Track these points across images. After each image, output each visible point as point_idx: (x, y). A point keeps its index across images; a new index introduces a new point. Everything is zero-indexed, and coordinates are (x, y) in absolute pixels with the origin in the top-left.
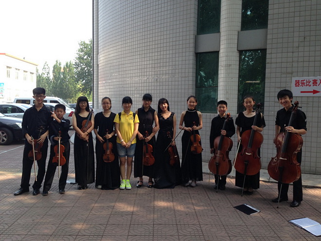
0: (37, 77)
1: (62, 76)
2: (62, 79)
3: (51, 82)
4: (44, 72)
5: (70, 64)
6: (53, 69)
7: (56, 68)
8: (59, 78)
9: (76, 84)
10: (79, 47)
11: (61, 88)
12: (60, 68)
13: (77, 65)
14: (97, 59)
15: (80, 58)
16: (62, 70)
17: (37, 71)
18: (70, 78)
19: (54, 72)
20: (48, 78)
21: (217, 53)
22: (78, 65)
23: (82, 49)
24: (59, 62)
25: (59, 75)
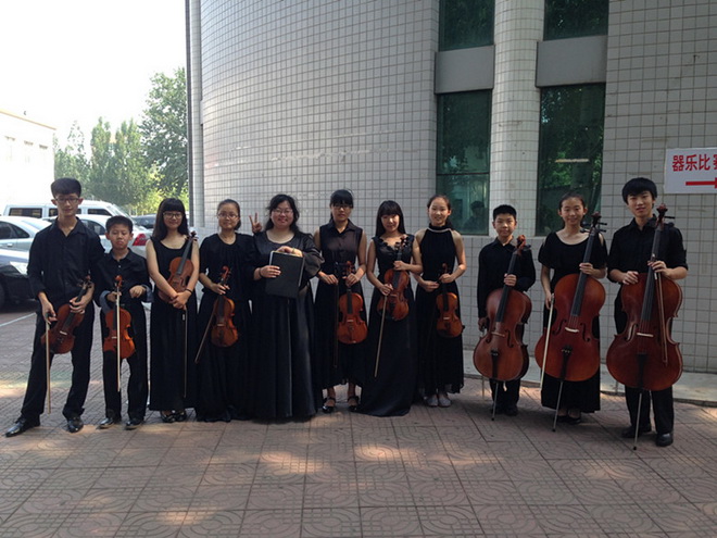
0: (56, 156)
1: (113, 154)
2: (114, 161)
3: (88, 166)
4: (71, 144)
5: (131, 125)
6: (91, 137)
7: (99, 136)
8: (106, 157)
9: (145, 170)
10: (150, 87)
11: (111, 181)
12: (109, 135)
13: (147, 128)
14: (199, 111)
15: (154, 112)
16: (113, 140)
17: (55, 142)
18: (132, 157)
19: (93, 143)
20: (81, 157)
21: (487, 94)
22: (150, 128)
23: (157, 90)
24: (104, 122)
25: (107, 149)
